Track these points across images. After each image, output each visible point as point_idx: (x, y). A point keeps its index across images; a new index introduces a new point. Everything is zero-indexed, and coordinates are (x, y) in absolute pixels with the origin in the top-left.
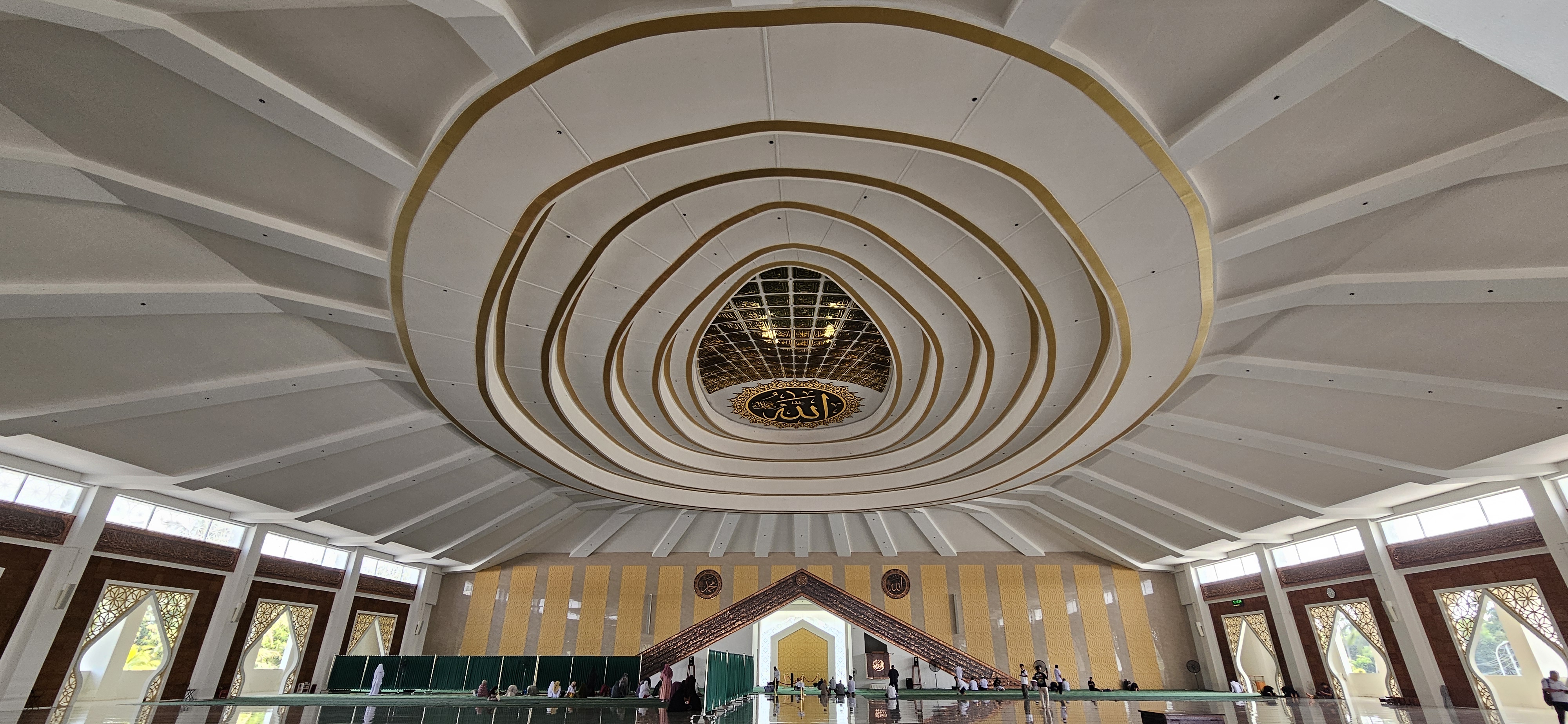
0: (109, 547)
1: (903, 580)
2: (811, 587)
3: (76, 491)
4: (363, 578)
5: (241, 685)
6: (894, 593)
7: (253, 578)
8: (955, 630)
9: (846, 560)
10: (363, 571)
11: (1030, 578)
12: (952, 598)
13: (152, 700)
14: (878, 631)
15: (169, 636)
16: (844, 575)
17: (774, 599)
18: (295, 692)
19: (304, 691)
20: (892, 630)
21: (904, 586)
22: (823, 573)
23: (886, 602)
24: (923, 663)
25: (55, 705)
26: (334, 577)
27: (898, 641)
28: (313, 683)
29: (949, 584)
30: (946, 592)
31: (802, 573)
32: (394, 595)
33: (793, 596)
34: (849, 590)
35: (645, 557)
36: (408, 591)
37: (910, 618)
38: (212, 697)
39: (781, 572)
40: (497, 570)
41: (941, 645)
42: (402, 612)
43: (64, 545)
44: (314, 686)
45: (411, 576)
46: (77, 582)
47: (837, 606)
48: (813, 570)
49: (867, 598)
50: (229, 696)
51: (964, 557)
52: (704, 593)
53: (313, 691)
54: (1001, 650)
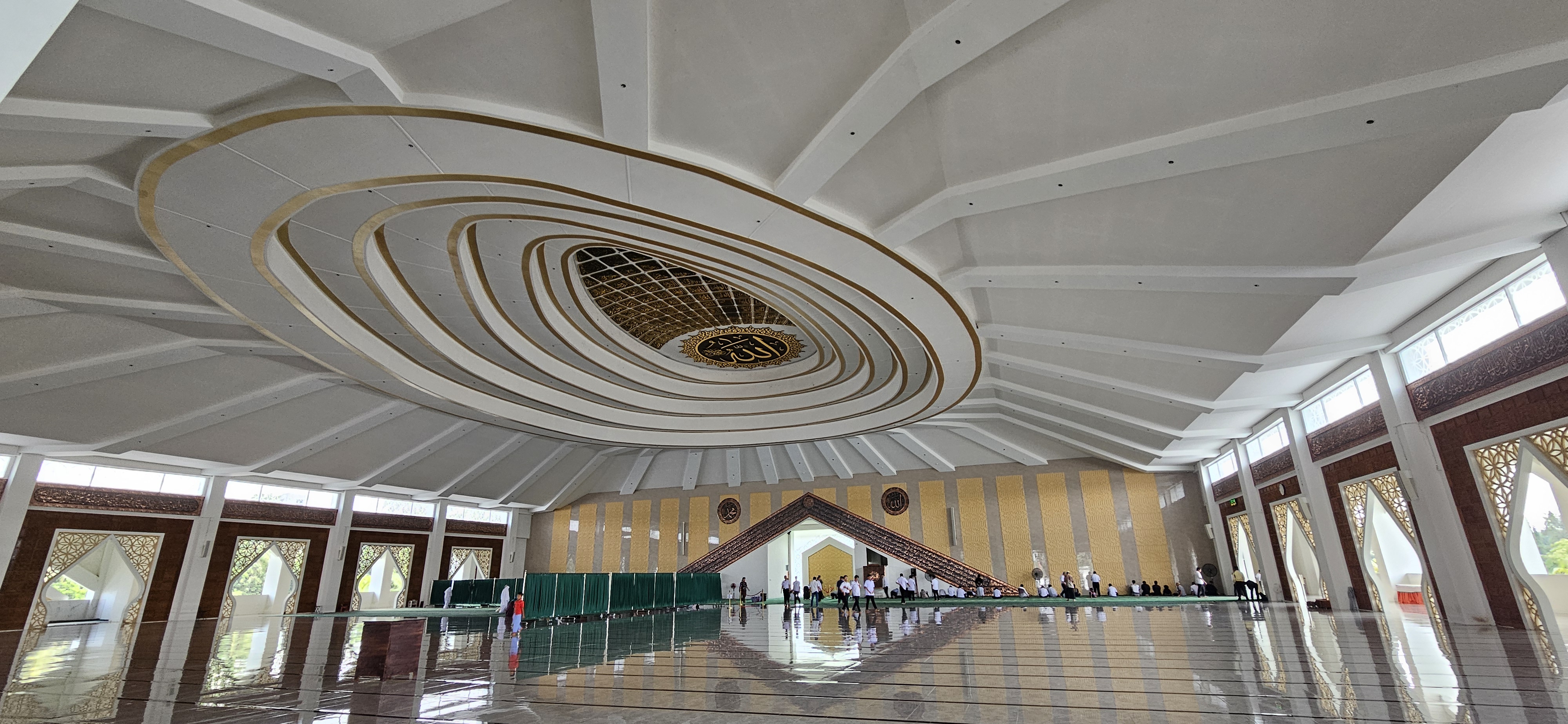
0: (234, 515)
1: (902, 498)
2: (817, 508)
3: (202, 480)
4: (449, 522)
5: (360, 602)
6: (893, 510)
7: (350, 529)
8: (952, 543)
9: (849, 482)
10: (448, 517)
11: (1031, 488)
12: (949, 511)
13: (291, 613)
14: (878, 546)
15: (294, 571)
16: (847, 496)
17: (785, 521)
18: (407, 606)
19: (413, 606)
20: (892, 544)
21: (903, 503)
22: (828, 495)
23: (886, 519)
24: (920, 573)
25: (220, 616)
26: (426, 524)
27: (898, 555)
28: (421, 601)
29: (947, 499)
30: (944, 506)
31: (808, 496)
32: (485, 533)
33: (802, 518)
34: (852, 509)
35: (676, 491)
36: (501, 529)
37: (908, 532)
38: (334, 611)
39: (790, 497)
40: (568, 509)
41: (939, 556)
42: (497, 547)
43: (201, 516)
44: (422, 603)
45: (500, 517)
46: (213, 539)
47: (841, 525)
48: (817, 493)
49: (868, 515)
50: (350, 610)
51: (961, 471)
52: (726, 519)
53: (421, 607)
54: (997, 559)
